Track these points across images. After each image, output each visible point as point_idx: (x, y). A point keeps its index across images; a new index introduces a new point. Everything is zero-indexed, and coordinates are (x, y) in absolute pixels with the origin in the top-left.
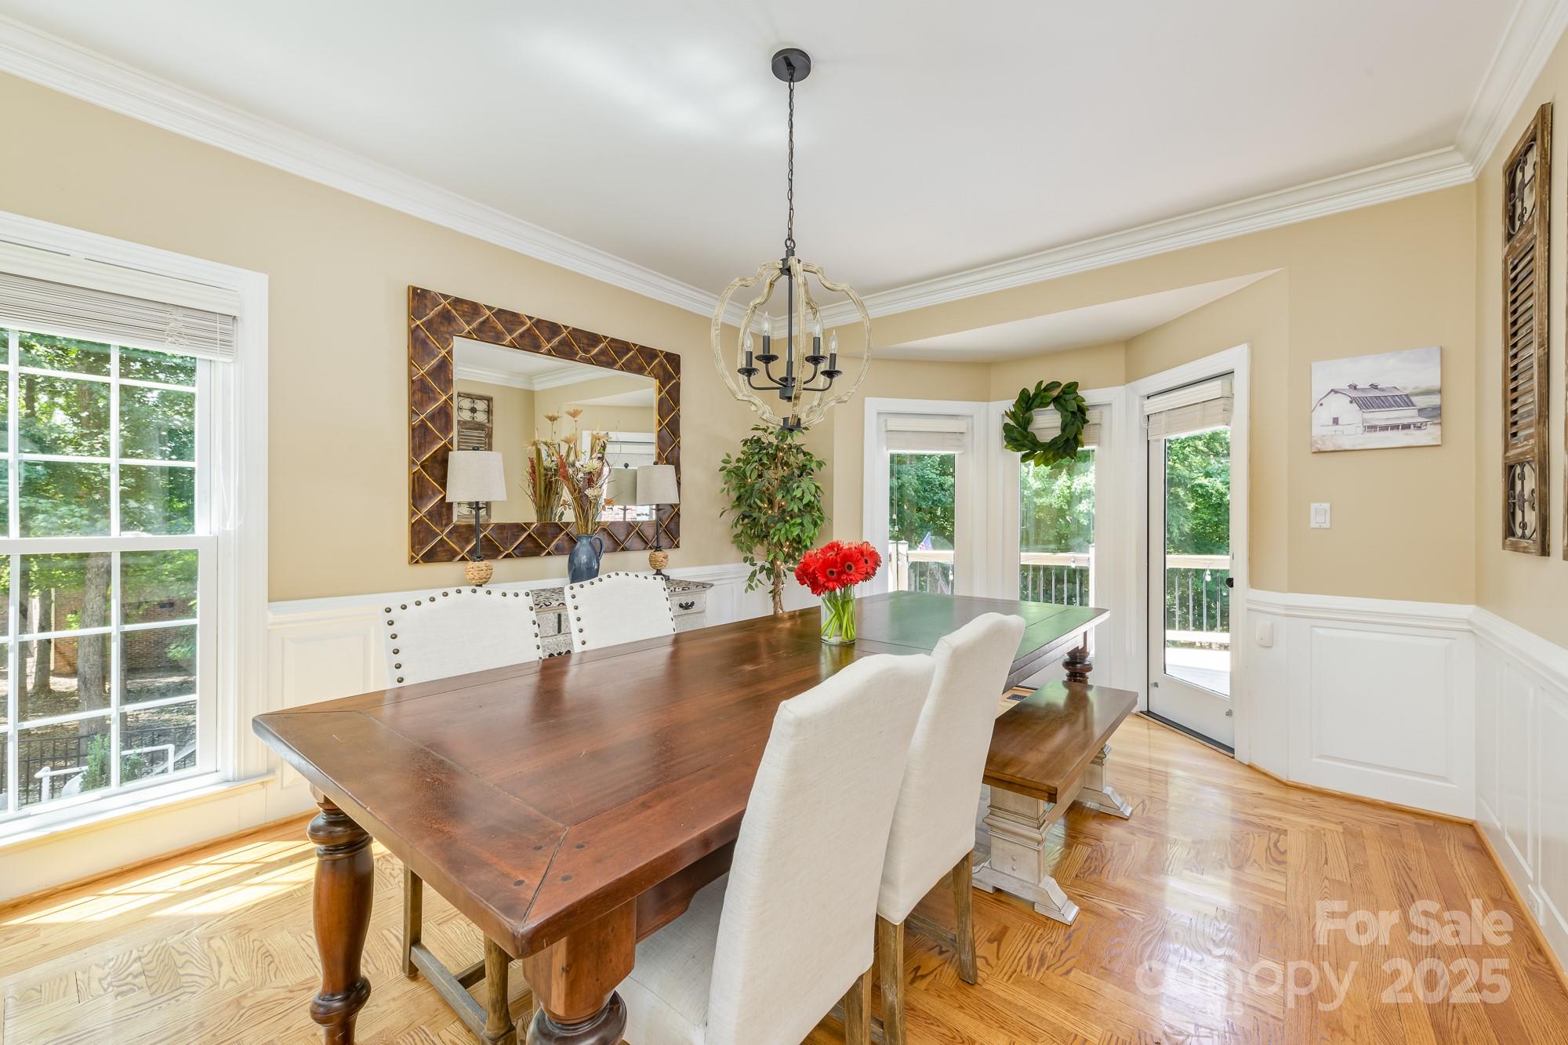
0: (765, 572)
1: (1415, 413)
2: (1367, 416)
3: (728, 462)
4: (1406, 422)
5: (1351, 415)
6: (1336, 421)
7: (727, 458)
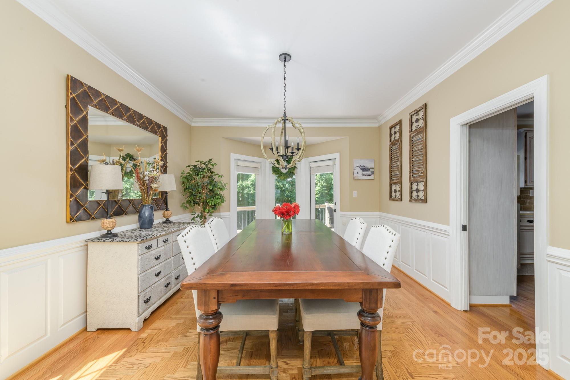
0: (199, 217)
1: (370, 172)
2: (363, 172)
3: (183, 174)
4: (369, 174)
5: (360, 172)
6: (358, 173)
7: (183, 172)
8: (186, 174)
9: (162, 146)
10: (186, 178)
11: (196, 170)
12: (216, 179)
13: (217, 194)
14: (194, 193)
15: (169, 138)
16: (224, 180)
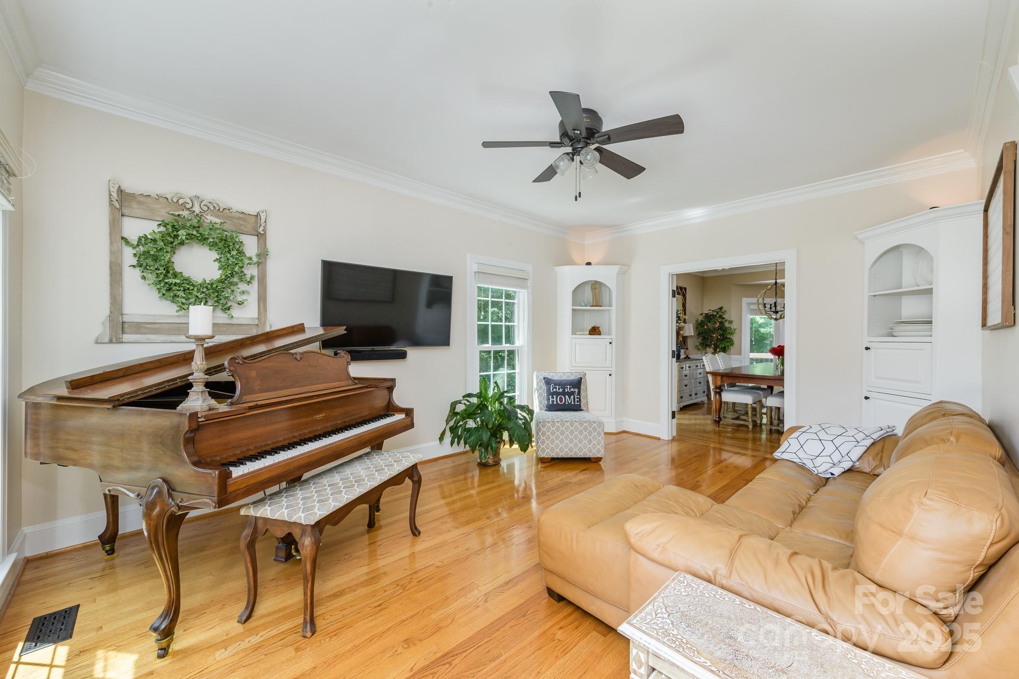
7: (698, 319)
8: (699, 321)
9: (683, 303)
10: (700, 324)
11: (709, 317)
12: (727, 325)
13: (727, 338)
14: (706, 337)
15: (687, 296)
16: (734, 326)
